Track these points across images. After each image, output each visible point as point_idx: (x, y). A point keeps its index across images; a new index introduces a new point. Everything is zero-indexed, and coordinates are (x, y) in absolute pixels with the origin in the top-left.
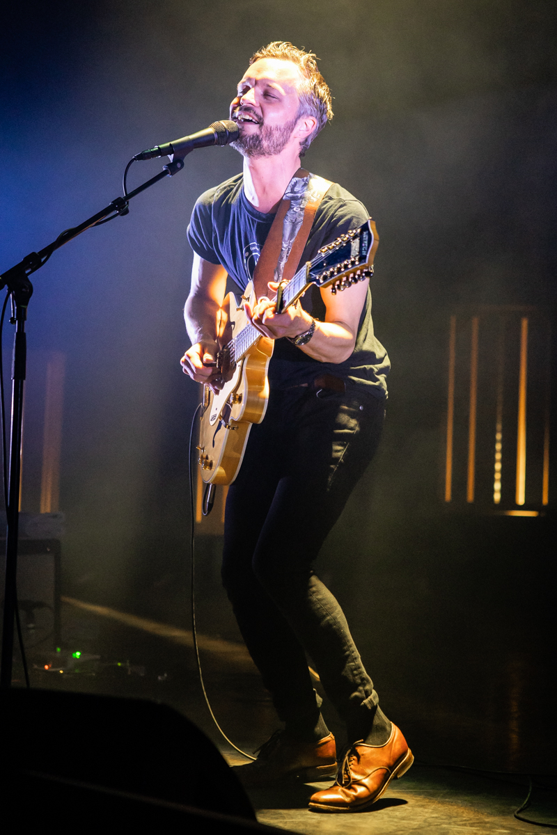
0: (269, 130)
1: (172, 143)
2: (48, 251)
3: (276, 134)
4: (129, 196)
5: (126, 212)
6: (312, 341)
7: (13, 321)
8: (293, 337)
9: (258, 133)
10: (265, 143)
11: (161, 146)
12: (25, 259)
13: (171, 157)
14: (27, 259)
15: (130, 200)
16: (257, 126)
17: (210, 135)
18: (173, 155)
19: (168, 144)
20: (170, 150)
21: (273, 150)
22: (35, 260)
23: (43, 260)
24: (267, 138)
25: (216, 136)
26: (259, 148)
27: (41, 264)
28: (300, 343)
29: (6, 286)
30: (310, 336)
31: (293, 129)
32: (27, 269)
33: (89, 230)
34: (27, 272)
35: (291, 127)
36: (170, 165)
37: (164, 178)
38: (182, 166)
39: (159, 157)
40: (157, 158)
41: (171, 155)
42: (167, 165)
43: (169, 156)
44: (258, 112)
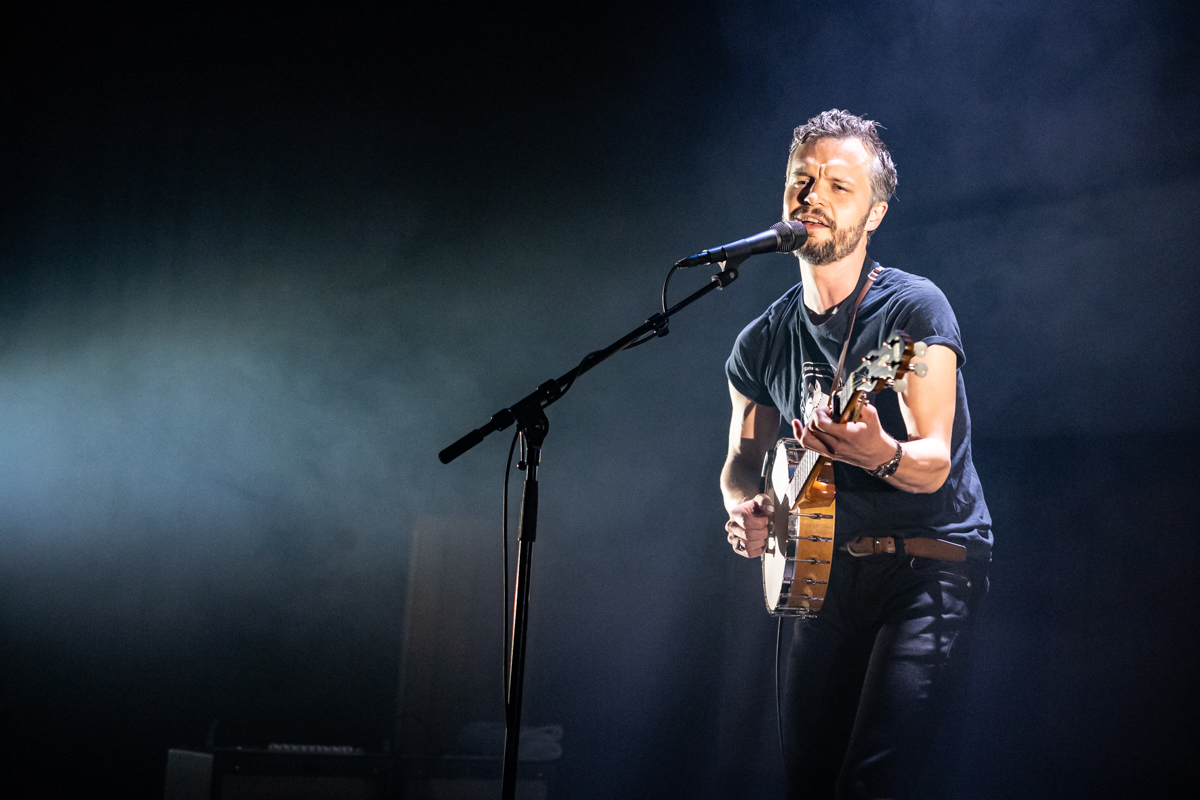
1: (724, 247)
2: (569, 378)
4: (669, 313)
5: (665, 332)
6: (899, 471)
7: (522, 466)
8: (874, 468)
10: (838, 249)
11: (711, 250)
12: (541, 387)
13: (722, 265)
14: (543, 388)
15: (670, 318)
16: (827, 229)
17: (773, 238)
18: (725, 262)
19: (720, 248)
20: (721, 255)
22: (552, 390)
23: (562, 389)
24: (841, 243)
25: (779, 240)
27: (559, 395)
28: (884, 475)
29: (516, 423)
30: (896, 465)
31: (867, 220)
32: (543, 400)
33: (619, 354)
34: (542, 404)
36: (721, 275)
37: (713, 291)
38: (736, 277)
39: (708, 264)
40: (706, 265)
41: (722, 262)
42: (717, 275)
43: (720, 264)
44: (829, 213)
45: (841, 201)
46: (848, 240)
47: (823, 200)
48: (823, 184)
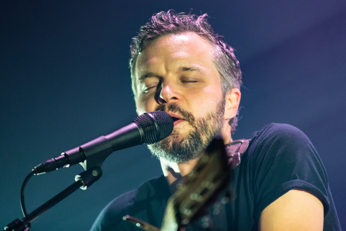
0: (202, 122)
3: (211, 123)
4: (29, 217)
11: (68, 153)
13: (84, 165)
15: (32, 222)
17: (135, 130)
18: (85, 161)
19: (77, 149)
20: (81, 156)
25: (141, 131)
31: (224, 109)
35: (222, 108)
36: (84, 175)
37: (77, 191)
38: (100, 175)
39: (68, 166)
40: (65, 167)
41: (83, 162)
42: (79, 175)
43: (81, 163)
44: (183, 106)
45: (194, 91)
46: (210, 128)
47: (176, 93)
48: (172, 78)
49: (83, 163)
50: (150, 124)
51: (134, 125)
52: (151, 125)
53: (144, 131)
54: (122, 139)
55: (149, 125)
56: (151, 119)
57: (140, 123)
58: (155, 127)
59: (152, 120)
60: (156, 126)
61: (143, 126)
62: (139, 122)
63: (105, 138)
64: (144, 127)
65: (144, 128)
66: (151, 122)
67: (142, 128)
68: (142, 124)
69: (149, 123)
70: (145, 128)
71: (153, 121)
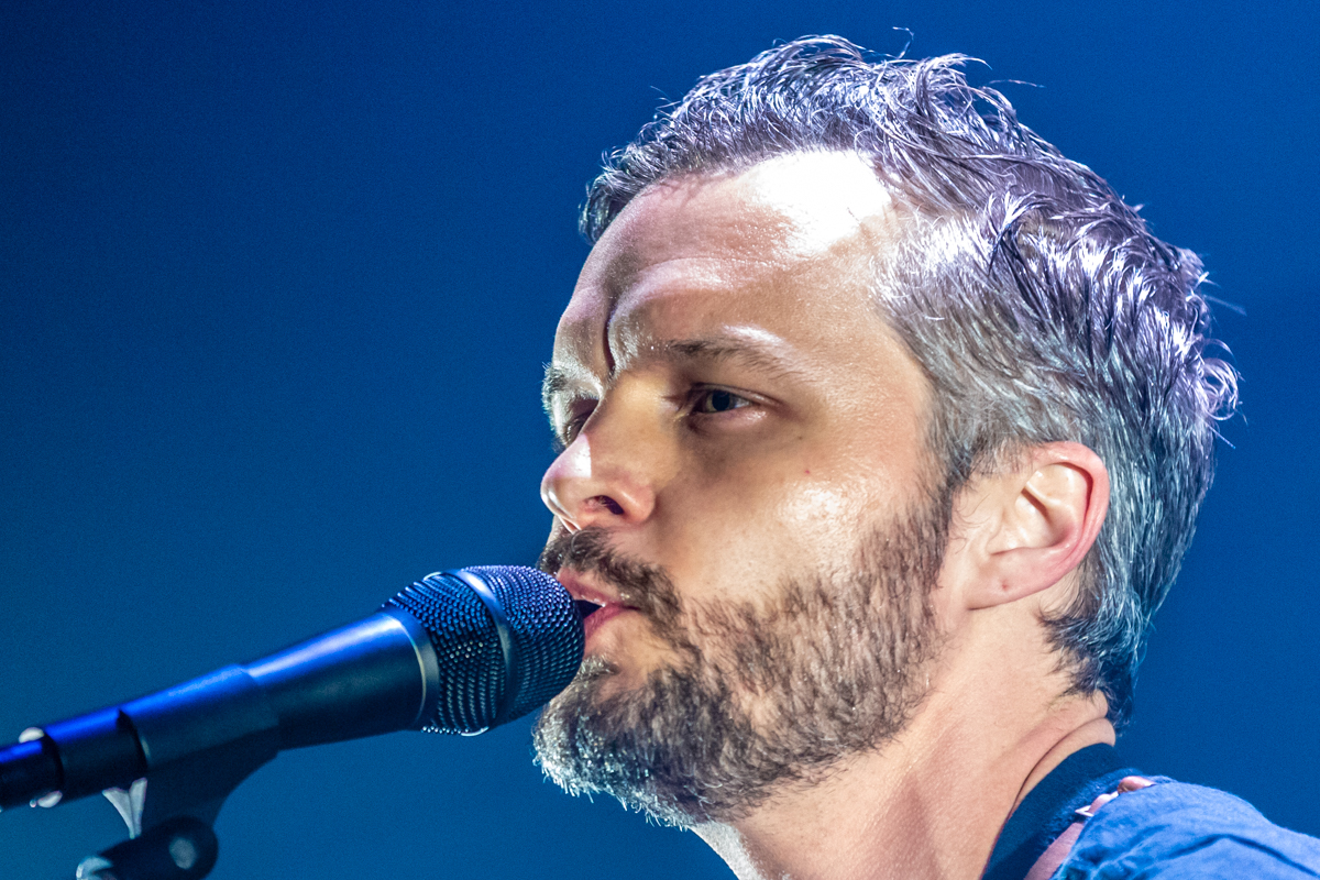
9: (676, 659)
13: (128, 804)
17: (392, 653)
18: (139, 788)
21: (829, 731)
24: (757, 673)
25: (427, 663)
26: (727, 748)
36: (122, 857)
39: (50, 801)
40: (38, 806)
41: (126, 787)
42: (104, 855)
43: (111, 795)
49: (126, 797)
50: (474, 631)
51: (391, 625)
52: (478, 637)
53: (440, 665)
54: (330, 690)
55: (470, 633)
56: (483, 604)
57: (427, 621)
58: (499, 647)
59: (487, 610)
60: (506, 645)
61: (438, 638)
62: (421, 615)
63: (249, 677)
64: (447, 641)
65: (444, 650)
66: (482, 622)
67: (435, 646)
68: (434, 624)
69: (472, 624)
70: (449, 647)
71: (489, 616)
